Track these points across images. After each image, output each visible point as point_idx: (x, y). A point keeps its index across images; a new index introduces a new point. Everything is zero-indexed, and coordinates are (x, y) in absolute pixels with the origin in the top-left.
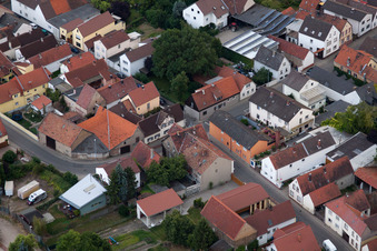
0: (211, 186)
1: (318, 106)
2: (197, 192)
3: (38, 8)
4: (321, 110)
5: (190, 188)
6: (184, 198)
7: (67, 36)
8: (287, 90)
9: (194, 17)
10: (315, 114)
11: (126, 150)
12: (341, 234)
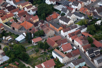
0: (49, 37)
1: (75, 20)
2: (46, 38)
3: (12, 1)
4: (76, 21)
5: (44, 37)
6: (43, 39)
7: (19, 7)
8: (68, 17)
9: (48, 2)
10: (74, 22)
11: (30, 30)
12: (77, 46)
